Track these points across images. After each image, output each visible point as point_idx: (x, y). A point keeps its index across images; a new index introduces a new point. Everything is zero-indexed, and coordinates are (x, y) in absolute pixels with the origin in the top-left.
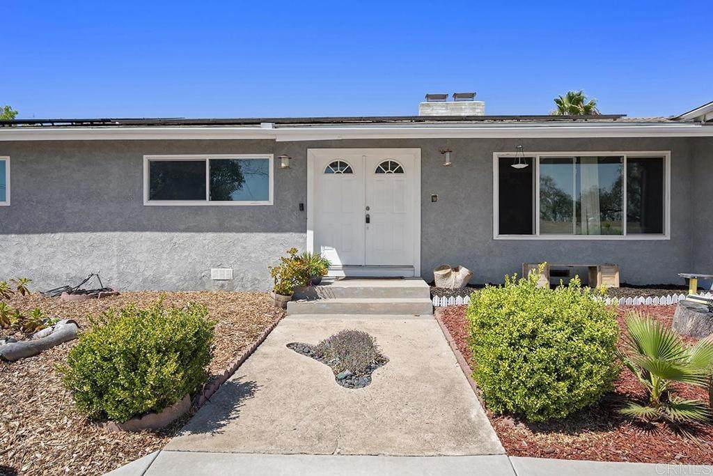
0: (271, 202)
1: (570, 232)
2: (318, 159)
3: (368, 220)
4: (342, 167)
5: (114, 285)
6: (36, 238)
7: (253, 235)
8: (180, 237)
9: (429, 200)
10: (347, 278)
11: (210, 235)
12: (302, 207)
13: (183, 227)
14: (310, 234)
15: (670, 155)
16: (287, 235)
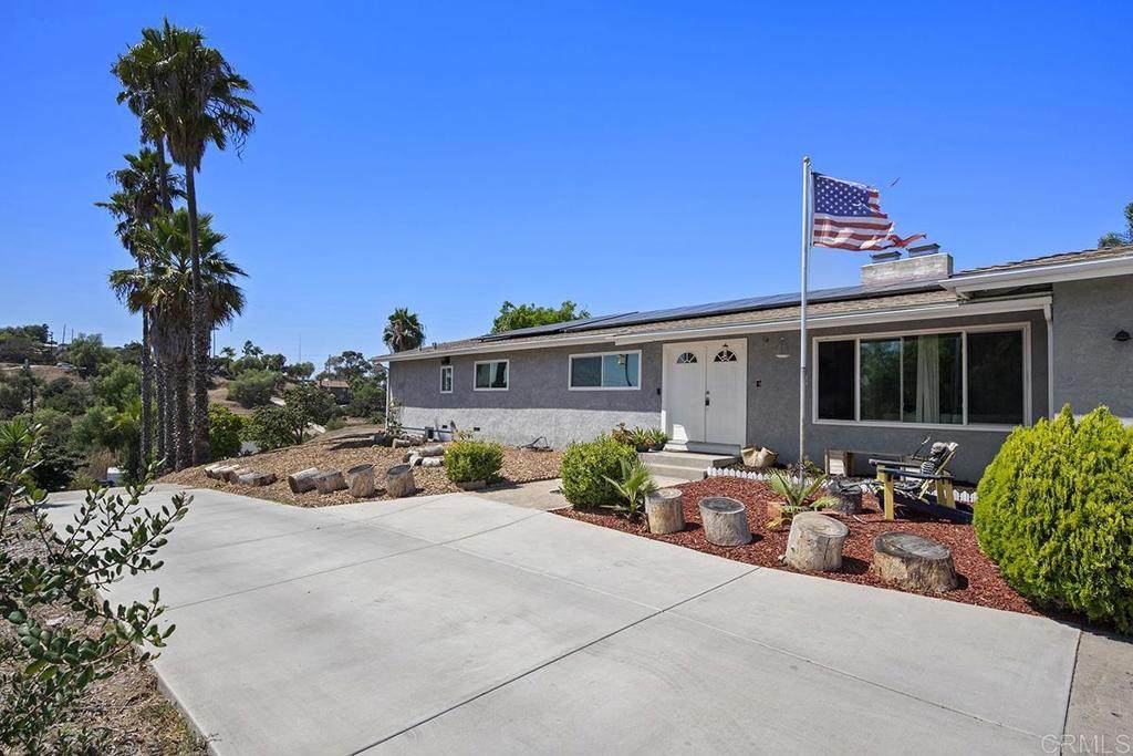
0: (639, 388)
1: (897, 419)
2: (671, 353)
3: (707, 403)
4: (690, 358)
5: (552, 446)
6: (519, 411)
7: (629, 413)
8: (587, 413)
9: (755, 384)
10: (689, 452)
11: (603, 412)
12: (659, 392)
13: (588, 406)
14: (664, 413)
15: (1029, 327)
16: (648, 414)
